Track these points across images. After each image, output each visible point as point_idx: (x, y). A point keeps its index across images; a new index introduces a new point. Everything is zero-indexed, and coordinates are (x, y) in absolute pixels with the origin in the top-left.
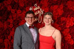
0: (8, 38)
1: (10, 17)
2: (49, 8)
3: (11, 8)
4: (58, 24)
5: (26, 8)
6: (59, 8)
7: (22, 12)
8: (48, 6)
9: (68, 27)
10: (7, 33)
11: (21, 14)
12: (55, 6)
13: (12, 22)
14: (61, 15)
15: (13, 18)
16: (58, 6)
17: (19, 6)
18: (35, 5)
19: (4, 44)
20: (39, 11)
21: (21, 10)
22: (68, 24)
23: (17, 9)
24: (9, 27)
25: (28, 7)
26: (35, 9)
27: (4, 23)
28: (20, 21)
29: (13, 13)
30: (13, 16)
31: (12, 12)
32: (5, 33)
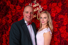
0: (7, 33)
1: (10, 12)
2: (48, 5)
3: (10, 3)
4: (56, 21)
5: (25, 4)
6: (57, 6)
7: (21, 8)
8: (47, 3)
10: (6, 28)
11: (20, 11)
12: (53, 4)
14: (59, 12)
15: (12, 13)
17: (18, 2)
18: (35, 2)
19: (2, 39)
20: (38, 8)
21: (21, 6)
23: (16, 5)
24: (8, 23)
25: (27, 4)
26: (34, 6)
27: (3, 18)
28: (19, 17)
29: (12, 8)
30: (13, 12)
31: (10, 7)
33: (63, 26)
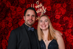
2: (52, 6)
4: (60, 24)
9: (70, 27)
10: (6, 33)
12: (58, 4)
13: (11, 20)
14: (63, 14)
16: (61, 5)
21: (22, 7)
22: (71, 24)
24: (8, 26)
28: (20, 20)
30: (13, 14)
32: (3, 33)
33: (68, 29)
